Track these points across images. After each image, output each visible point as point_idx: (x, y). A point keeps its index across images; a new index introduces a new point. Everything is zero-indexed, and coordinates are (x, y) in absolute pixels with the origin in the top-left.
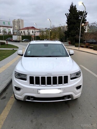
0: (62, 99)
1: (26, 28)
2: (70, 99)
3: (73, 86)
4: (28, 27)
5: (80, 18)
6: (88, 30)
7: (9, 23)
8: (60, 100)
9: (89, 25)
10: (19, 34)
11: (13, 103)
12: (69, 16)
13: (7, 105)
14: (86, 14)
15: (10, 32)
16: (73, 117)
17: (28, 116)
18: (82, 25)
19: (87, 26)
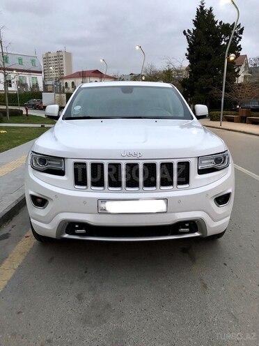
0: (172, 234)
1: (80, 73)
2: (197, 234)
3: (206, 194)
4: (84, 70)
5: (223, 42)
6: (245, 77)
7: (33, 61)
8: (167, 235)
9: (247, 64)
10: (60, 90)
11: (28, 250)
12: (192, 37)
13: (11, 256)
14: (241, 31)
15: (36, 86)
16: (205, 286)
17: (71, 283)
18: (228, 59)
19: (243, 66)
